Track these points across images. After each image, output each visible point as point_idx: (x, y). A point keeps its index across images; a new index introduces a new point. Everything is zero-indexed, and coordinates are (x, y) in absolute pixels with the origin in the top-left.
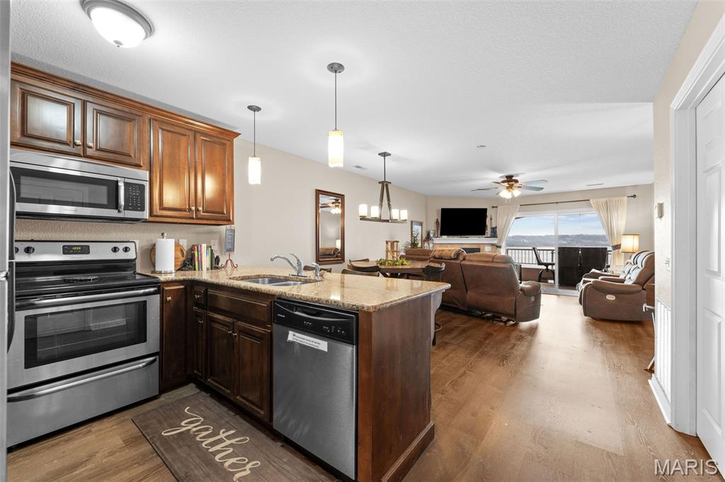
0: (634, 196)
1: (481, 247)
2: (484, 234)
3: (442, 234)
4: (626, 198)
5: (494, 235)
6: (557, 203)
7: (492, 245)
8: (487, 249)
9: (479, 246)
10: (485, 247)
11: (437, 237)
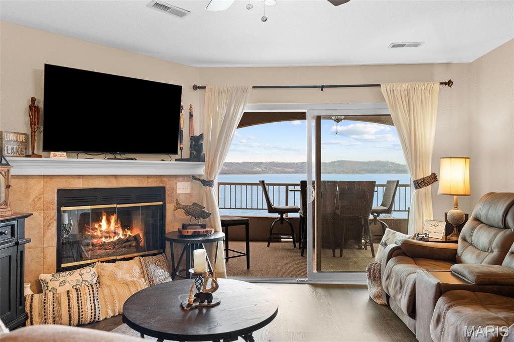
0: (449, 83)
1: (168, 185)
2: (175, 152)
4: (437, 86)
5: (197, 154)
6: (322, 87)
7: (194, 178)
8: (183, 189)
9: (162, 181)
10: (176, 183)
11: (33, 153)
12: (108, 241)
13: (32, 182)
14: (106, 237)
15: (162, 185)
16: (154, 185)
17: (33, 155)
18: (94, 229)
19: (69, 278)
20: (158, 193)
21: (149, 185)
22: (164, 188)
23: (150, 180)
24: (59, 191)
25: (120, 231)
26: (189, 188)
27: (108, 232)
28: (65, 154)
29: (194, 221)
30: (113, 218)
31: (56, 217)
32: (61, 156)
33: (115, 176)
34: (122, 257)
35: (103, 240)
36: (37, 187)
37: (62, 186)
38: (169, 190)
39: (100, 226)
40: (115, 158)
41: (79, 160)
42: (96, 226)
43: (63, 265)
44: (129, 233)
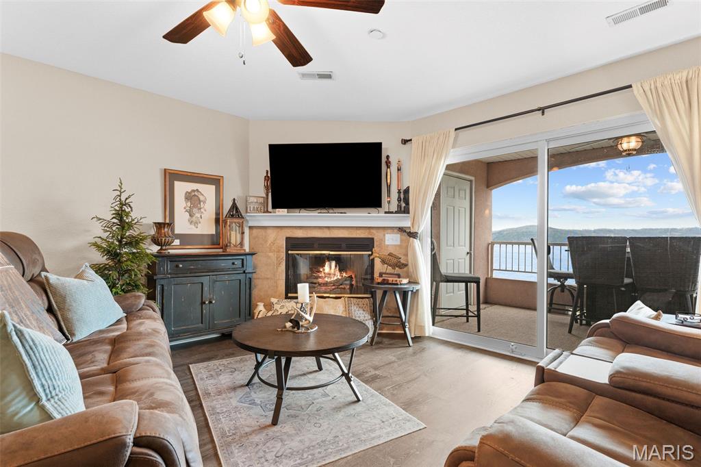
1: (376, 236)
3: (276, 205)
6: (542, 110)
7: (401, 230)
8: (391, 241)
9: (370, 232)
10: (384, 235)
11: (267, 211)
12: (329, 280)
13: (269, 231)
14: (328, 277)
15: (370, 236)
16: (363, 236)
17: (267, 212)
18: (320, 272)
19: (287, 304)
20: (367, 244)
21: (358, 236)
22: (373, 239)
23: (358, 232)
24: (288, 239)
25: (338, 273)
26: (399, 240)
27: (330, 274)
28: (286, 210)
29: (390, 270)
30: (333, 263)
31: (284, 258)
32: (283, 212)
33: (328, 228)
34: (334, 296)
35: (326, 279)
36: (272, 235)
37: (288, 236)
38: (377, 241)
39: (324, 270)
40: (328, 213)
41: (301, 214)
42: (321, 270)
43: (289, 295)
44: (344, 275)
